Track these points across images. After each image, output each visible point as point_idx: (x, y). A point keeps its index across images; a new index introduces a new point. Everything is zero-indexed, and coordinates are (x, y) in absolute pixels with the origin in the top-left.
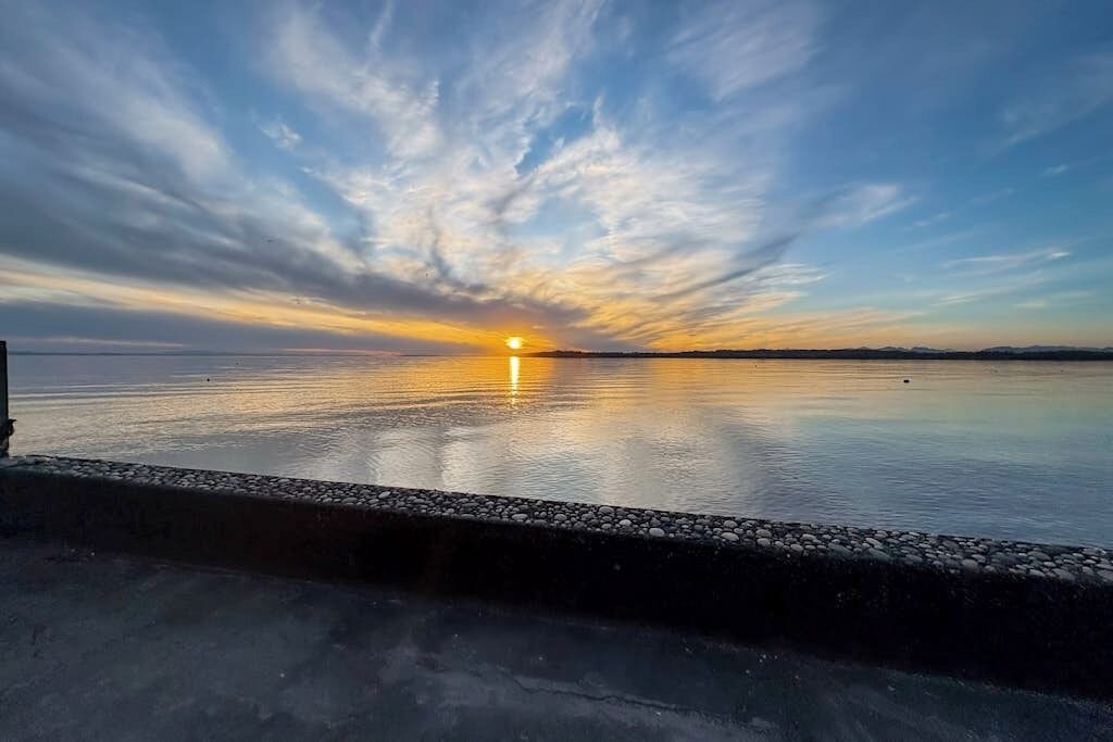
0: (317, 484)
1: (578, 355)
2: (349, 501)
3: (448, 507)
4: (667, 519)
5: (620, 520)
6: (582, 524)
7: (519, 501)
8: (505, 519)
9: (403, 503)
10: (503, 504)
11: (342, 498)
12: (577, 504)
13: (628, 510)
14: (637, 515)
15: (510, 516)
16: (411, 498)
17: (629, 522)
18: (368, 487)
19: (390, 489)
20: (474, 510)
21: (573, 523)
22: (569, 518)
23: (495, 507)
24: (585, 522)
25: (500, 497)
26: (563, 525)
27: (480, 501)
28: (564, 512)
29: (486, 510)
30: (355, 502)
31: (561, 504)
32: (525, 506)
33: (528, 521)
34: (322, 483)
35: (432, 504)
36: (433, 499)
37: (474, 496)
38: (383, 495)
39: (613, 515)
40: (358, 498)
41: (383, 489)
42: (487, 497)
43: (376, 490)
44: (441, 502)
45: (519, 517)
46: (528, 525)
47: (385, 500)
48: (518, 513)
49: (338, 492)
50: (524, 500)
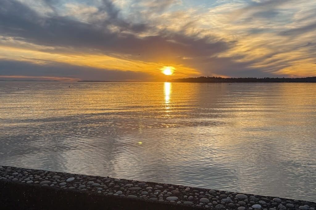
0: (22, 170)
1: (220, 80)
2: (45, 183)
3: (118, 189)
4: (292, 205)
5: (252, 204)
6: (222, 206)
7: (172, 187)
8: (161, 200)
9: (84, 186)
10: (159, 189)
11: (40, 181)
12: (218, 191)
13: (260, 197)
14: (267, 201)
15: (165, 198)
16: (90, 182)
17: (260, 206)
18: (58, 174)
19: (75, 176)
20: (137, 192)
21: (214, 205)
22: (211, 200)
23: (153, 191)
24: (224, 205)
25: (157, 184)
26: (207, 206)
27: (142, 186)
28: (207, 197)
29: (146, 192)
30: (49, 184)
31: (205, 191)
32: (177, 191)
33: (179, 202)
34: (26, 170)
35: (105, 187)
36: (107, 184)
37: (137, 182)
38: (69, 180)
39: (246, 200)
40: (52, 181)
41: (69, 175)
42: (147, 183)
43: (65, 176)
44: (112, 186)
45: (172, 199)
46: (178, 205)
47: (72, 183)
48: (171, 195)
49: (37, 177)
50: (176, 187)
